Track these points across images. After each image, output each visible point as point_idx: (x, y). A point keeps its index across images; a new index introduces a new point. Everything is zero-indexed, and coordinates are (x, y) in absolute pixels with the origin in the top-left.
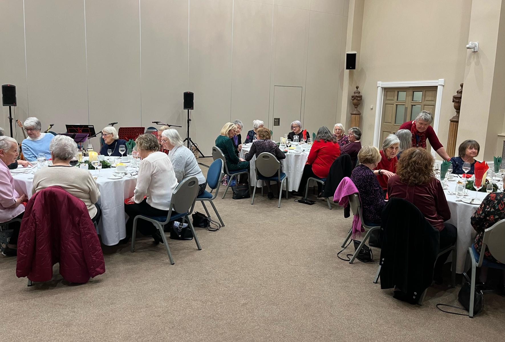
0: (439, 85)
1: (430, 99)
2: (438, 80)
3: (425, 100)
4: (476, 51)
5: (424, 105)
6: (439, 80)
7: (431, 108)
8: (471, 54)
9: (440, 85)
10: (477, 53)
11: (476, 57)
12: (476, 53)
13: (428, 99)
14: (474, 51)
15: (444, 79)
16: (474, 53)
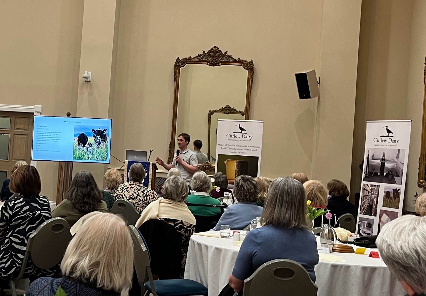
0: (35, 112)
1: (22, 127)
2: (34, 106)
3: (15, 128)
4: (89, 81)
5: (14, 134)
6: (36, 106)
7: (24, 138)
8: (83, 83)
9: (37, 112)
10: (90, 82)
11: (88, 87)
12: (88, 83)
13: (19, 127)
14: (87, 81)
15: (41, 106)
16: (86, 83)
